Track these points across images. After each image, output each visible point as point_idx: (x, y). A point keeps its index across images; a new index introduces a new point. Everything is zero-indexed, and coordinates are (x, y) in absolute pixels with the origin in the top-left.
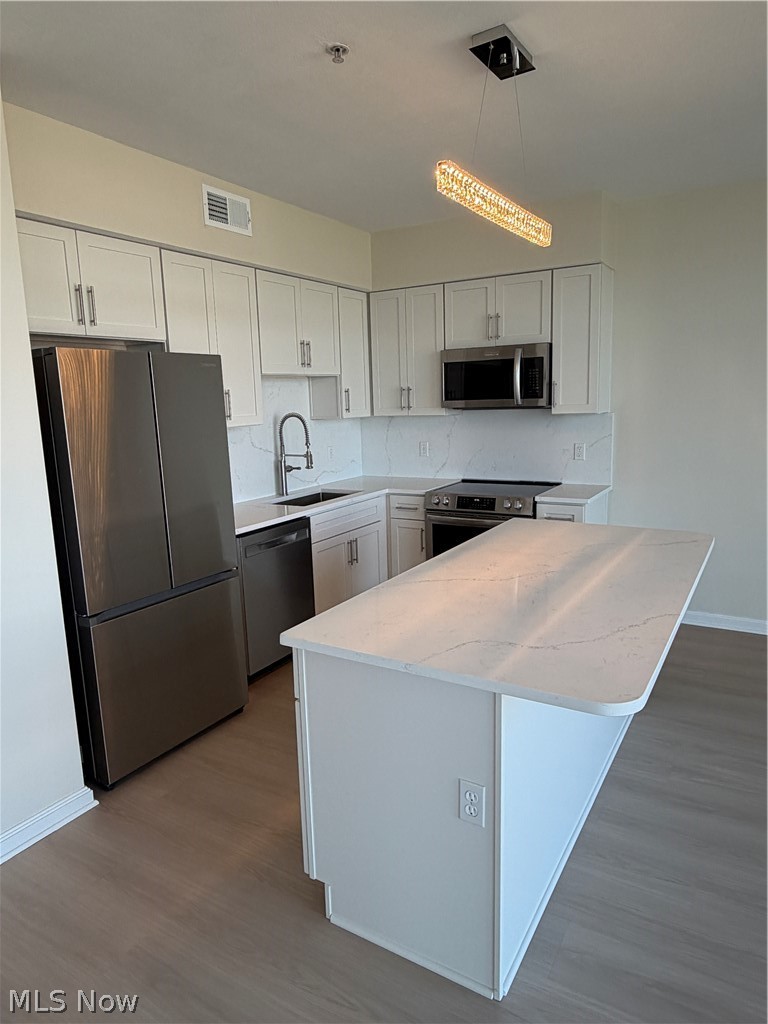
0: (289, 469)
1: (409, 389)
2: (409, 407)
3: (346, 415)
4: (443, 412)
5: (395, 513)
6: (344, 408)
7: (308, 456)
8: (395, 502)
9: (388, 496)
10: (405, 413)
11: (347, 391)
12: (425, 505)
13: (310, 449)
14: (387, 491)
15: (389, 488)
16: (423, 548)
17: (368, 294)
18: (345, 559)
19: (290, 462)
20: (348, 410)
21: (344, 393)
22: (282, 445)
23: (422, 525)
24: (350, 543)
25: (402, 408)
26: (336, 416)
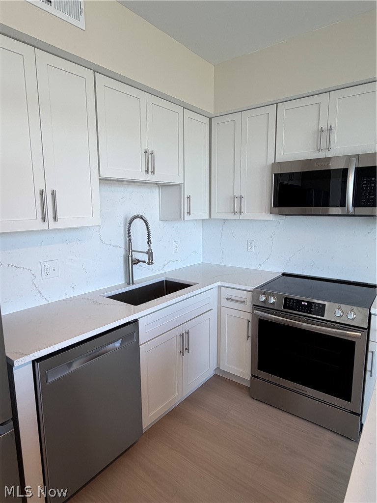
0: (137, 262)
1: (241, 197)
2: (241, 212)
3: (187, 217)
4: (271, 217)
5: (225, 303)
6: (186, 211)
7: (150, 253)
8: (226, 293)
9: (220, 287)
10: (237, 217)
11: (189, 198)
12: (252, 302)
13: (152, 247)
14: (219, 283)
15: (221, 281)
16: (248, 337)
17: (210, 119)
18: (177, 349)
19: (136, 256)
20: (189, 213)
21: (186, 200)
22: (130, 241)
23: (249, 317)
24: (182, 336)
25: (235, 213)
26: (180, 218)
